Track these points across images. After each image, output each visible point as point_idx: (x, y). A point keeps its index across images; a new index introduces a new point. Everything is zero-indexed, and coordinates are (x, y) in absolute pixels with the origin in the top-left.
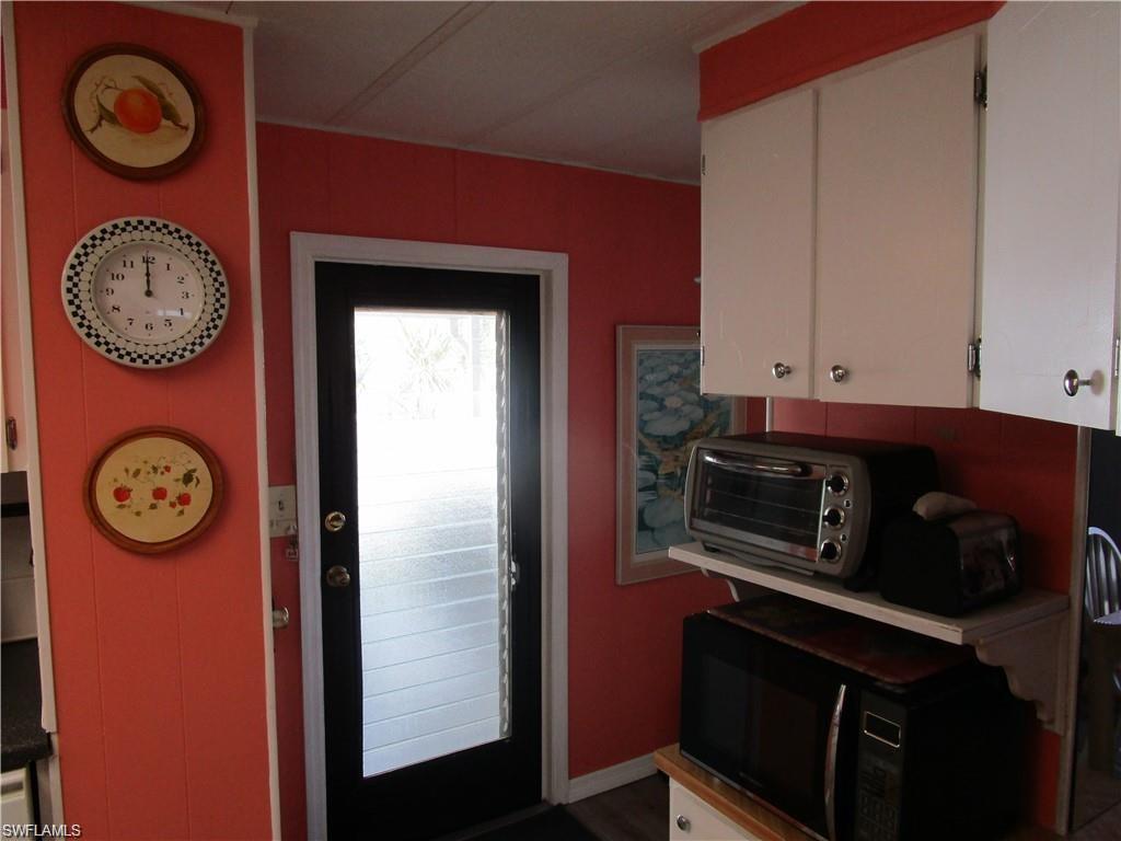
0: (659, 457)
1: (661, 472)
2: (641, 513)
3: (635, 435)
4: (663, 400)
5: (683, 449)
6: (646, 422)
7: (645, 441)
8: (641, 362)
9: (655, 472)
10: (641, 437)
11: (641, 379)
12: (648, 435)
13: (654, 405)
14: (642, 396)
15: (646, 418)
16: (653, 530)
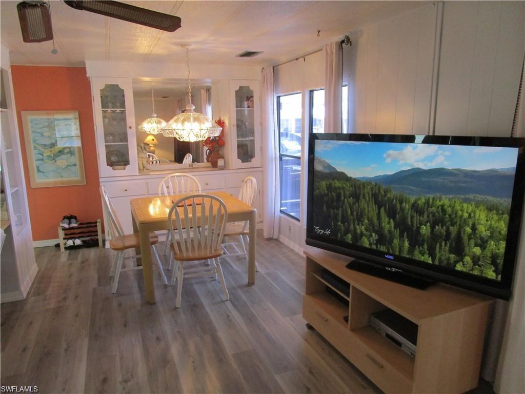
0: (43, 151)
1: (44, 155)
2: (38, 168)
3: (32, 144)
4: (42, 133)
5: (53, 148)
6: (36, 140)
7: (36, 145)
8: (32, 122)
9: (42, 155)
10: (35, 144)
11: (32, 127)
12: (37, 144)
13: (39, 135)
14: (33, 132)
15: (36, 139)
16: (43, 172)
